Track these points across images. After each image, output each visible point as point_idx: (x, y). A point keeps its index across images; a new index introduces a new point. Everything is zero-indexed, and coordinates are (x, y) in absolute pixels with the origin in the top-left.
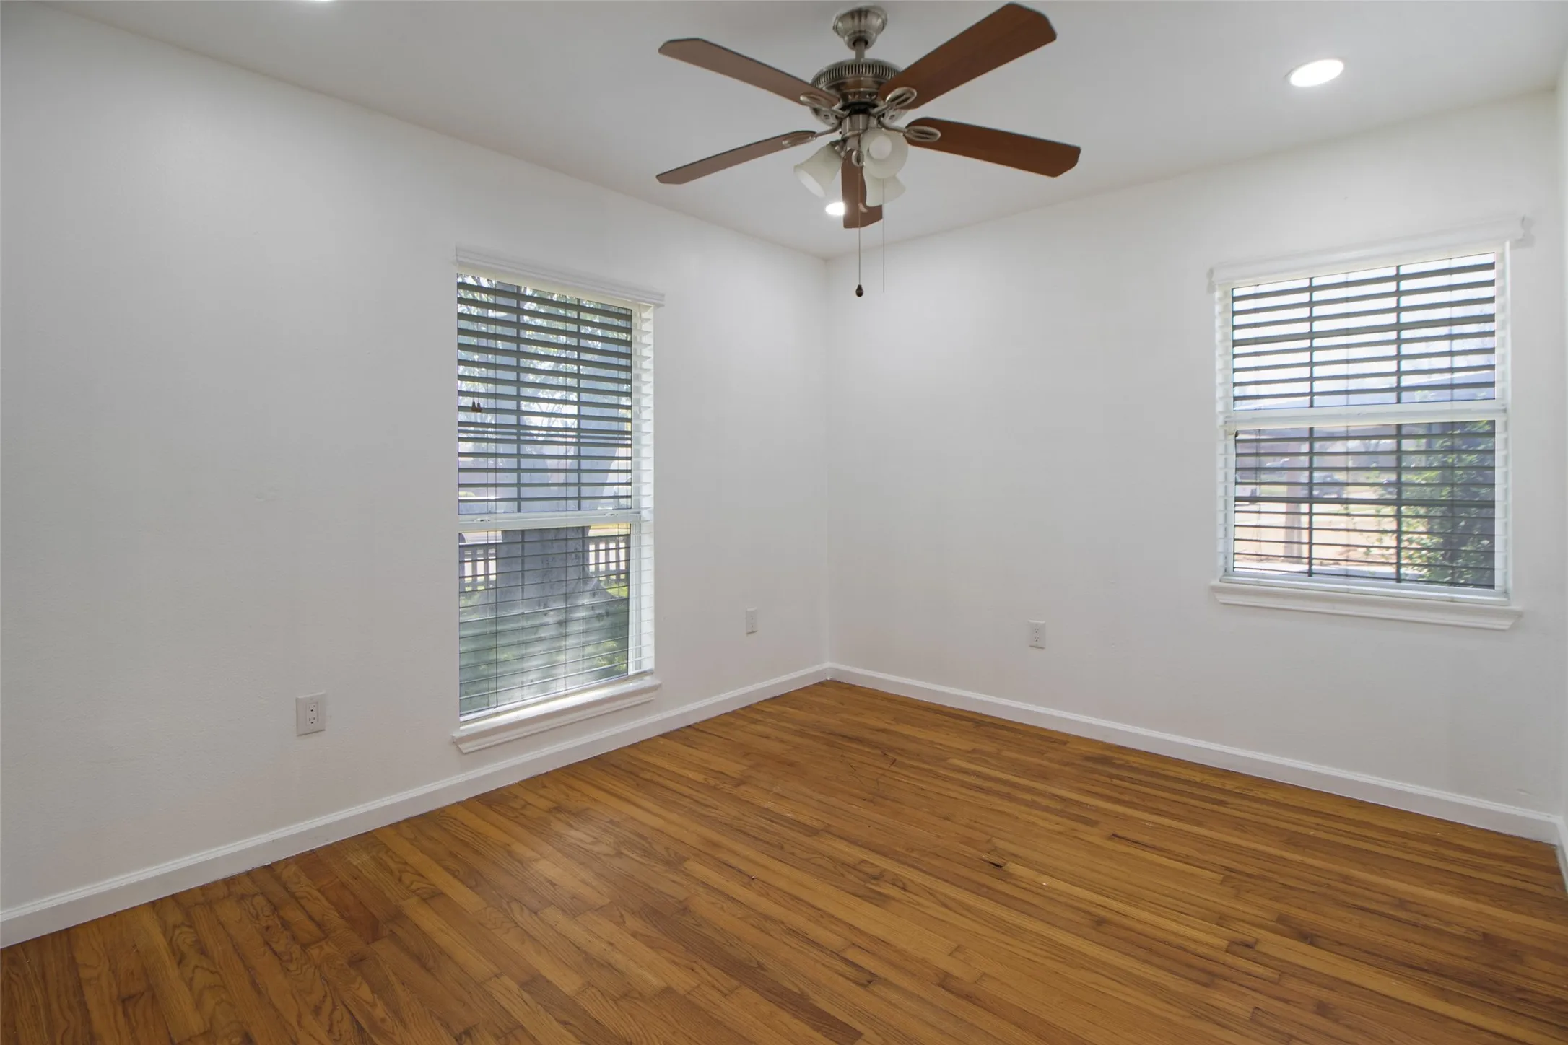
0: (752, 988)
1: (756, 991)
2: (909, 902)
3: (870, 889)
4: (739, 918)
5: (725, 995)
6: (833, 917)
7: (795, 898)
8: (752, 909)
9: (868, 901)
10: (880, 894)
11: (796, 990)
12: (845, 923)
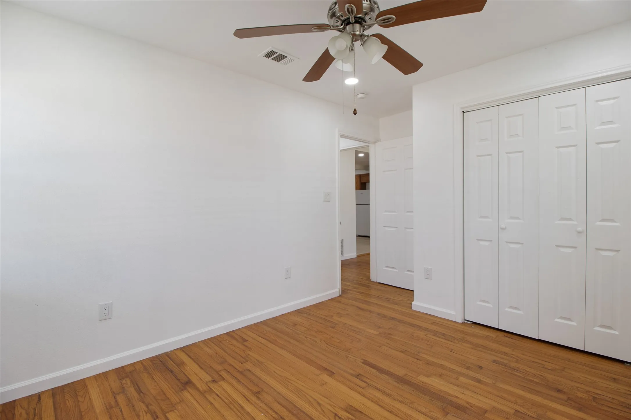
0: (398, 376)
1: (397, 375)
2: (335, 407)
3: (353, 416)
4: (414, 403)
5: (406, 374)
6: (372, 401)
7: (391, 412)
8: (410, 407)
9: (356, 409)
10: (349, 413)
11: (383, 374)
12: (366, 397)
